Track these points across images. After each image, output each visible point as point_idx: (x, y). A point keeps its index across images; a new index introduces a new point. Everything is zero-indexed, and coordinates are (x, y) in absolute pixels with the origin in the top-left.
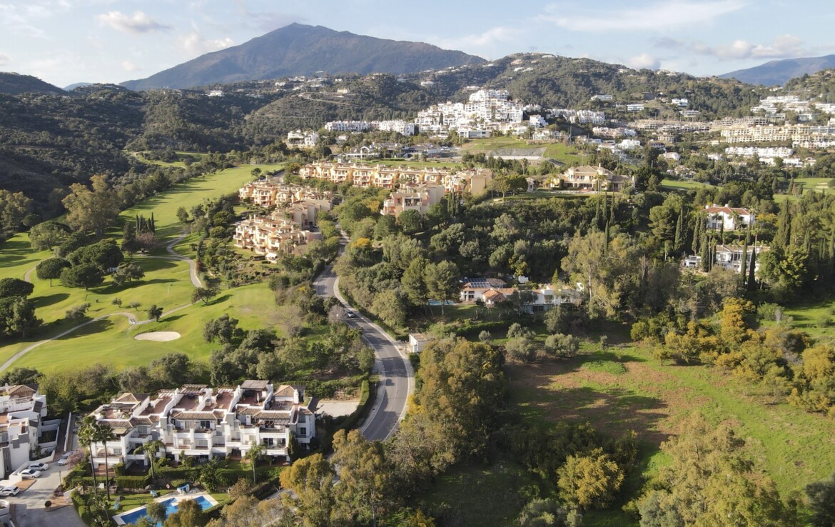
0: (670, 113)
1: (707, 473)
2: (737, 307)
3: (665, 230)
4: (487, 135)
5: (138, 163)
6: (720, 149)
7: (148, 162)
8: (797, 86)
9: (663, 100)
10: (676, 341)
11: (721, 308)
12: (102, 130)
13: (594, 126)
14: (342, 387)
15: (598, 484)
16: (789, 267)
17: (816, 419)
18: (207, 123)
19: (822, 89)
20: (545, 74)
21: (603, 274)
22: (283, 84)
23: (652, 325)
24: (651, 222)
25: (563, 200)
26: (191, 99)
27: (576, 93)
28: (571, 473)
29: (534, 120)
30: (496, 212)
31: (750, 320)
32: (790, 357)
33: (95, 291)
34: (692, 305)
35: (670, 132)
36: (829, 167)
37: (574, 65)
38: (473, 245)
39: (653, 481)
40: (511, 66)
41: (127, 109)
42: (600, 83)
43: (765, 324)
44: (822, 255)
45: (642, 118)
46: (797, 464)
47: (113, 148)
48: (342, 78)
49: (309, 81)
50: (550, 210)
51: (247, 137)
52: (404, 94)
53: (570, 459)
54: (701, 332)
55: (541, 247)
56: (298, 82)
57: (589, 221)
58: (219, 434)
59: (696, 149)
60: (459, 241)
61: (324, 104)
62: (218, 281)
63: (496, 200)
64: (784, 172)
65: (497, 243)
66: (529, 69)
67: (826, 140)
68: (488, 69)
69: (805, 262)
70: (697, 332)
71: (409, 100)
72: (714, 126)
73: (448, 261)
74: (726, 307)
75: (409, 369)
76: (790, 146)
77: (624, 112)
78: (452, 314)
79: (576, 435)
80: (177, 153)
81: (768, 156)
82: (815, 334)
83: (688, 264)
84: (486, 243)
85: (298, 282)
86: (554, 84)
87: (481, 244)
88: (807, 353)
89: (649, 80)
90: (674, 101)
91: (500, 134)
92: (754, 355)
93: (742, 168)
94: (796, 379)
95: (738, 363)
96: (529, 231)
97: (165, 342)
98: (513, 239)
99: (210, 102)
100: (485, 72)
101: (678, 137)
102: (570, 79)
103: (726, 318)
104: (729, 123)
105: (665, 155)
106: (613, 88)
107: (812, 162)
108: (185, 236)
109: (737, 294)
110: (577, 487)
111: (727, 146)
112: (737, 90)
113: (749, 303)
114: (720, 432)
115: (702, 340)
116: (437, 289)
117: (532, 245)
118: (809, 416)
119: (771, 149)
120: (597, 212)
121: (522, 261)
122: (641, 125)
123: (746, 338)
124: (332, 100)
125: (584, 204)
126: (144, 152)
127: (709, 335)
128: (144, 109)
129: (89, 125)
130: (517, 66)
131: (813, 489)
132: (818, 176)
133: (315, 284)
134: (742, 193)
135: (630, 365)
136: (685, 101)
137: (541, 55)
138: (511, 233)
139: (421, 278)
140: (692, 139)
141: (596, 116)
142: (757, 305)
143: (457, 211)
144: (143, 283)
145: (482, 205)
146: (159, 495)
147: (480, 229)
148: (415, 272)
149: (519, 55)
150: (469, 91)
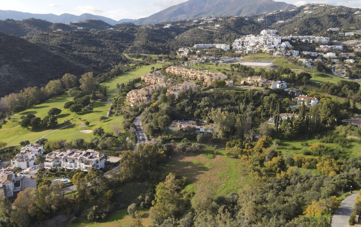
5: (126, 59)
7: (130, 58)
12: (117, 45)
13: (321, 44)
18: (157, 41)
20: (317, 15)
22: (196, 21)
24: (264, 102)
26: (156, 30)
32: (268, 159)
33: (78, 114)
40: (303, 10)
41: (129, 35)
42: (342, 20)
45: (351, 39)
47: (119, 52)
48: (222, 18)
49: (208, 20)
51: (171, 47)
52: (245, 26)
56: (203, 20)
58: (76, 164)
60: (185, 106)
61: (208, 32)
62: (114, 113)
63: (211, 90)
66: (310, 12)
68: (291, 12)
73: (166, 115)
74: (261, 139)
77: (343, 37)
78: (169, 132)
80: (141, 54)
84: (195, 107)
87: (192, 108)
91: (261, 52)
97: (86, 134)
99: (163, 31)
100: (290, 14)
102: (326, 19)
108: (116, 94)
121: (205, 115)
122: (350, 43)
124: (212, 30)
126: (129, 54)
128: (136, 35)
129: (112, 43)
130: (306, 10)
138: (206, 104)
142: (274, 139)
144: (92, 112)
146: (57, 178)
147: (195, 102)
149: (309, 5)
150: (279, 23)
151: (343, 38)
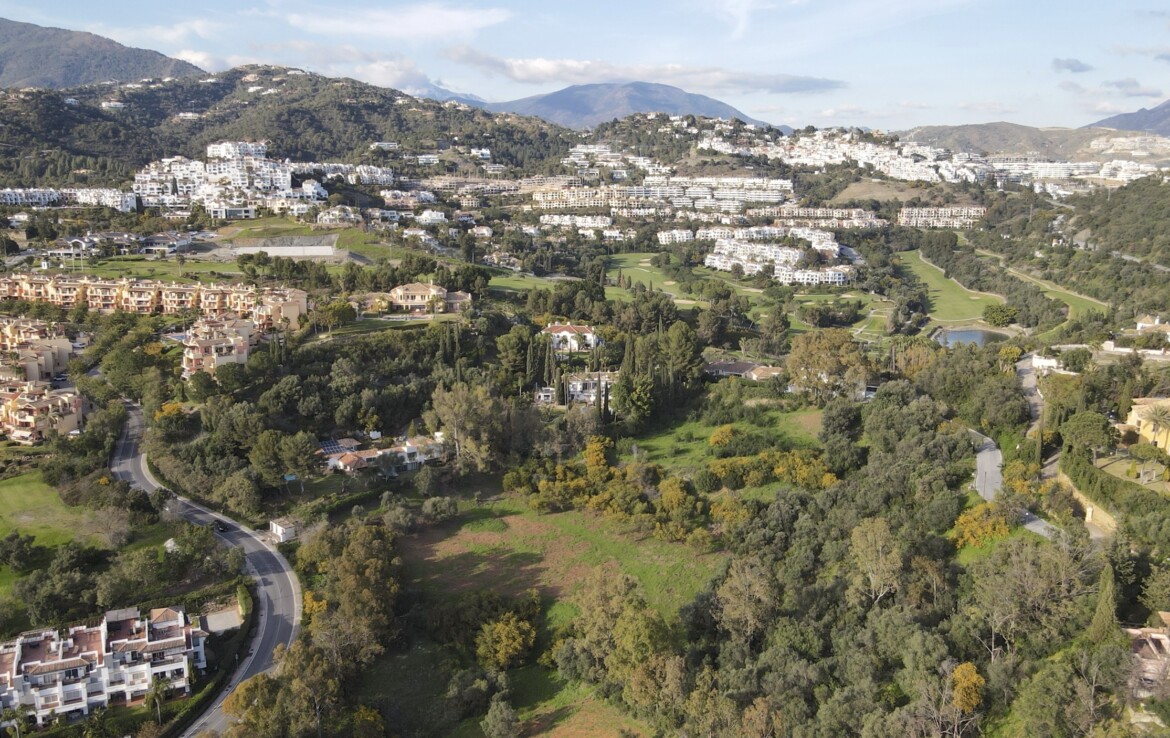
0: (470, 167)
1: (615, 616)
2: (599, 444)
3: (515, 361)
4: (252, 215)
6: (534, 218)
8: (607, 133)
9: (461, 149)
10: (549, 489)
11: (584, 448)
13: (382, 188)
14: (211, 597)
15: (516, 644)
16: (639, 399)
17: (677, 548)
19: (634, 138)
20: (296, 100)
21: (470, 426)
23: (523, 473)
24: (500, 353)
25: (400, 332)
27: (345, 132)
28: (489, 639)
29: (309, 188)
30: (327, 355)
31: (611, 457)
32: (649, 491)
34: (557, 448)
35: (474, 193)
36: (650, 240)
37: (336, 90)
38: (314, 400)
39: (560, 631)
40: (242, 83)
42: (375, 119)
43: (624, 459)
44: (664, 381)
45: (437, 174)
46: (668, 591)
50: (389, 346)
52: (82, 126)
53: (486, 627)
54: (570, 475)
55: (391, 395)
57: (433, 355)
58: (94, 681)
59: (507, 217)
60: (296, 397)
63: (322, 336)
64: (606, 247)
65: (340, 395)
66: (271, 91)
67: (643, 207)
68: (207, 87)
69: (651, 391)
70: (565, 475)
71: (93, 137)
72: (525, 186)
73: (305, 431)
74: (589, 446)
75: (283, 562)
76: (608, 214)
77: (414, 166)
78: (313, 491)
79: (485, 603)
81: (588, 226)
82: (667, 464)
83: (542, 398)
84: (329, 397)
85: (87, 471)
86: (312, 119)
87: (322, 398)
88: (663, 484)
89: (437, 117)
90: (474, 152)
91: (271, 214)
92: (620, 494)
93: (562, 245)
94: (658, 514)
95: (607, 503)
96: (372, 376)
98: (358, 388)
100: (203, 91)
101: (484, 202)
102: (334, 113)
103: (590, 456)
104: (541, 183)
105: (475, 230)
106: (392, 126)
107: (633, 234)
109: (597, 432)
110: (496, 652)
111: (541, 213)
112: (543, 135)
113: (608, 439)
114: (619, 581)
115: (573, 484)
116: (296, 465)
117: (379, 393)
118: (671, 546)
119: (589, 218)
120: (441, 343)
121: (373, 414)
122: (439, 182)
123: (610, 477)
125: (423, 334)
127: (576, 477)
130: (252, 84)
131: (683, 611)
132: (640, 251)
133: (115, 469)
134: (575, 293)
135: (509, 519)
136: (486, 152)
137: (286, 71)
138: (354, 381)
139: (275, 454)
140: (501, 204)
141: (382, 174)
142: (614, 440)
143: (284, 358)
145: (308, 345)
147: (317, 380)
148: (267, 448)
149: (253, 68)
150: (183, 120)
151: (418, 170)
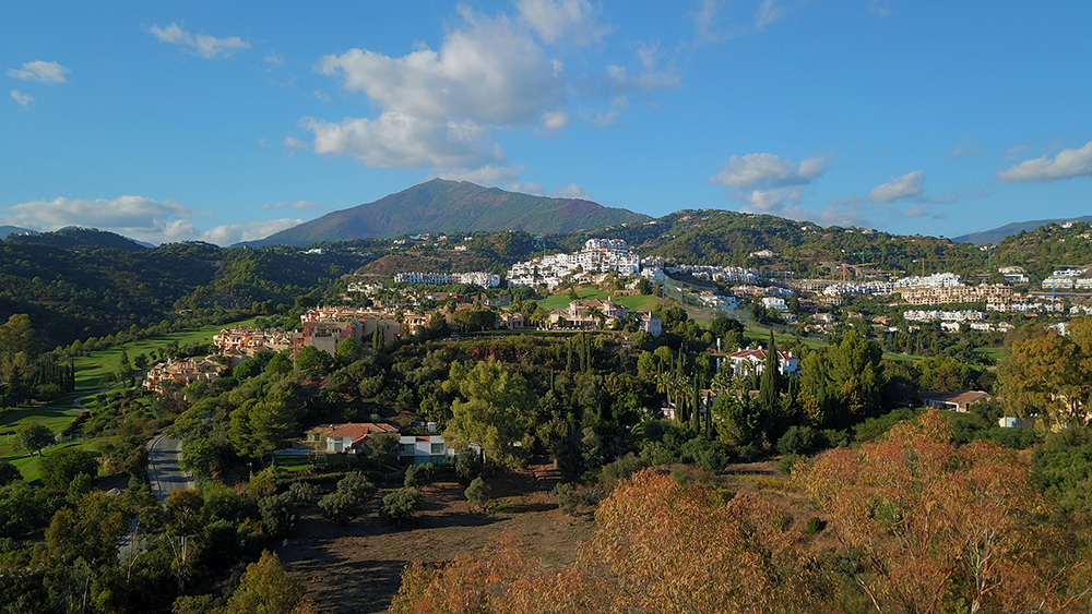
20: (713, 230)
26: (282, 257)
37: (747, 221)
40: (678, 223)
48: (473, 236)
56: (421, 240)
67: (1029, 303)
72: (897, 287)
76: (982, 310)
83: (666, 413)
101: (849, 300)
107: (1006, 328)
111: (907, 310)
119: (958, 313)
124: (445, 258)
130: (684, 223)
137: (714, 212)
149: (687, 211)
